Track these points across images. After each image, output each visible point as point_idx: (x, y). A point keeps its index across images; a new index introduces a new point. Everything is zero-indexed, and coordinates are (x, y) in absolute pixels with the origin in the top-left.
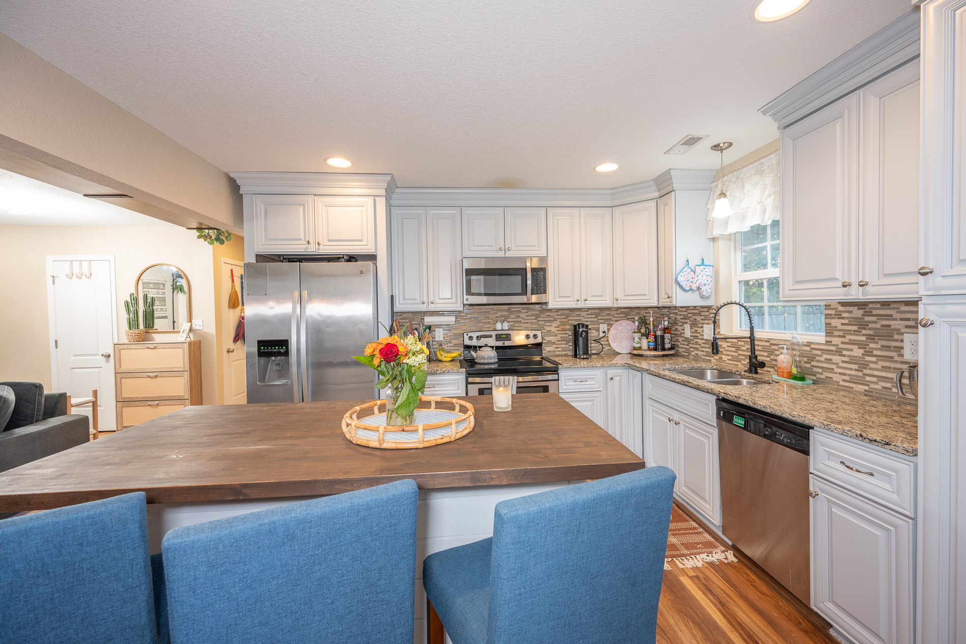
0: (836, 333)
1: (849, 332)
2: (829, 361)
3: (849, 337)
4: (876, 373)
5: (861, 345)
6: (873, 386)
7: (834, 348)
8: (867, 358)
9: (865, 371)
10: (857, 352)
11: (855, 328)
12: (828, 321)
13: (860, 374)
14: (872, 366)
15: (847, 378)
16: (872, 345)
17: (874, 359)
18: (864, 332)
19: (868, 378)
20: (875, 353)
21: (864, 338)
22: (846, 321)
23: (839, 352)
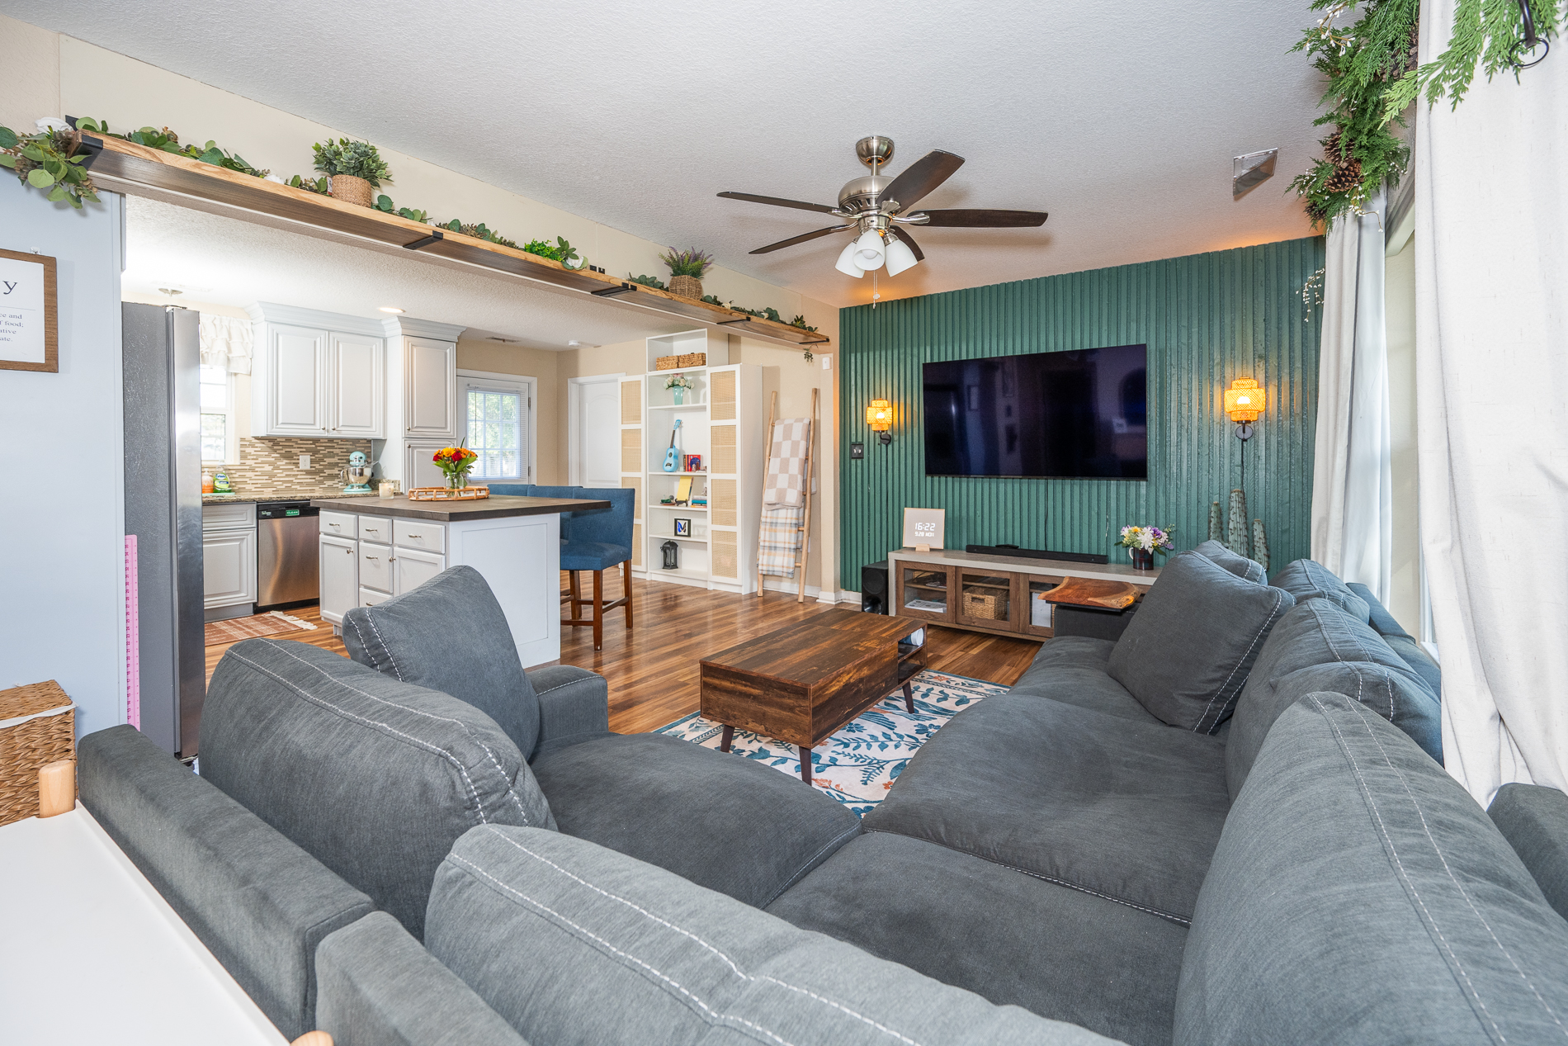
0: (249, 457)
1: (261, 456)
2: (243, 476)
3: (260, 460)
4: (282, 479)
5: (270, 464)
6: (278, 487)
7: (248, 467)
8: (275, 471)
9: (273, 479)
10: (268, 468)
11: (267, 453)
12: (243, 449)
13: (270, 481)
14: (278, 475)
15: (259, 486)
16: (278, 463)
17: (281, 471)
18: (273, 455)
19: (275, 483)
20: (281, 467)
21: (273, 459)
22: (259, 449)
23: (253, 470)
